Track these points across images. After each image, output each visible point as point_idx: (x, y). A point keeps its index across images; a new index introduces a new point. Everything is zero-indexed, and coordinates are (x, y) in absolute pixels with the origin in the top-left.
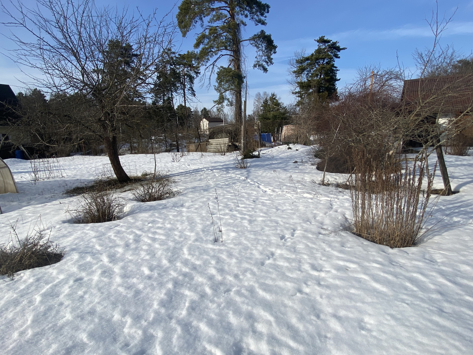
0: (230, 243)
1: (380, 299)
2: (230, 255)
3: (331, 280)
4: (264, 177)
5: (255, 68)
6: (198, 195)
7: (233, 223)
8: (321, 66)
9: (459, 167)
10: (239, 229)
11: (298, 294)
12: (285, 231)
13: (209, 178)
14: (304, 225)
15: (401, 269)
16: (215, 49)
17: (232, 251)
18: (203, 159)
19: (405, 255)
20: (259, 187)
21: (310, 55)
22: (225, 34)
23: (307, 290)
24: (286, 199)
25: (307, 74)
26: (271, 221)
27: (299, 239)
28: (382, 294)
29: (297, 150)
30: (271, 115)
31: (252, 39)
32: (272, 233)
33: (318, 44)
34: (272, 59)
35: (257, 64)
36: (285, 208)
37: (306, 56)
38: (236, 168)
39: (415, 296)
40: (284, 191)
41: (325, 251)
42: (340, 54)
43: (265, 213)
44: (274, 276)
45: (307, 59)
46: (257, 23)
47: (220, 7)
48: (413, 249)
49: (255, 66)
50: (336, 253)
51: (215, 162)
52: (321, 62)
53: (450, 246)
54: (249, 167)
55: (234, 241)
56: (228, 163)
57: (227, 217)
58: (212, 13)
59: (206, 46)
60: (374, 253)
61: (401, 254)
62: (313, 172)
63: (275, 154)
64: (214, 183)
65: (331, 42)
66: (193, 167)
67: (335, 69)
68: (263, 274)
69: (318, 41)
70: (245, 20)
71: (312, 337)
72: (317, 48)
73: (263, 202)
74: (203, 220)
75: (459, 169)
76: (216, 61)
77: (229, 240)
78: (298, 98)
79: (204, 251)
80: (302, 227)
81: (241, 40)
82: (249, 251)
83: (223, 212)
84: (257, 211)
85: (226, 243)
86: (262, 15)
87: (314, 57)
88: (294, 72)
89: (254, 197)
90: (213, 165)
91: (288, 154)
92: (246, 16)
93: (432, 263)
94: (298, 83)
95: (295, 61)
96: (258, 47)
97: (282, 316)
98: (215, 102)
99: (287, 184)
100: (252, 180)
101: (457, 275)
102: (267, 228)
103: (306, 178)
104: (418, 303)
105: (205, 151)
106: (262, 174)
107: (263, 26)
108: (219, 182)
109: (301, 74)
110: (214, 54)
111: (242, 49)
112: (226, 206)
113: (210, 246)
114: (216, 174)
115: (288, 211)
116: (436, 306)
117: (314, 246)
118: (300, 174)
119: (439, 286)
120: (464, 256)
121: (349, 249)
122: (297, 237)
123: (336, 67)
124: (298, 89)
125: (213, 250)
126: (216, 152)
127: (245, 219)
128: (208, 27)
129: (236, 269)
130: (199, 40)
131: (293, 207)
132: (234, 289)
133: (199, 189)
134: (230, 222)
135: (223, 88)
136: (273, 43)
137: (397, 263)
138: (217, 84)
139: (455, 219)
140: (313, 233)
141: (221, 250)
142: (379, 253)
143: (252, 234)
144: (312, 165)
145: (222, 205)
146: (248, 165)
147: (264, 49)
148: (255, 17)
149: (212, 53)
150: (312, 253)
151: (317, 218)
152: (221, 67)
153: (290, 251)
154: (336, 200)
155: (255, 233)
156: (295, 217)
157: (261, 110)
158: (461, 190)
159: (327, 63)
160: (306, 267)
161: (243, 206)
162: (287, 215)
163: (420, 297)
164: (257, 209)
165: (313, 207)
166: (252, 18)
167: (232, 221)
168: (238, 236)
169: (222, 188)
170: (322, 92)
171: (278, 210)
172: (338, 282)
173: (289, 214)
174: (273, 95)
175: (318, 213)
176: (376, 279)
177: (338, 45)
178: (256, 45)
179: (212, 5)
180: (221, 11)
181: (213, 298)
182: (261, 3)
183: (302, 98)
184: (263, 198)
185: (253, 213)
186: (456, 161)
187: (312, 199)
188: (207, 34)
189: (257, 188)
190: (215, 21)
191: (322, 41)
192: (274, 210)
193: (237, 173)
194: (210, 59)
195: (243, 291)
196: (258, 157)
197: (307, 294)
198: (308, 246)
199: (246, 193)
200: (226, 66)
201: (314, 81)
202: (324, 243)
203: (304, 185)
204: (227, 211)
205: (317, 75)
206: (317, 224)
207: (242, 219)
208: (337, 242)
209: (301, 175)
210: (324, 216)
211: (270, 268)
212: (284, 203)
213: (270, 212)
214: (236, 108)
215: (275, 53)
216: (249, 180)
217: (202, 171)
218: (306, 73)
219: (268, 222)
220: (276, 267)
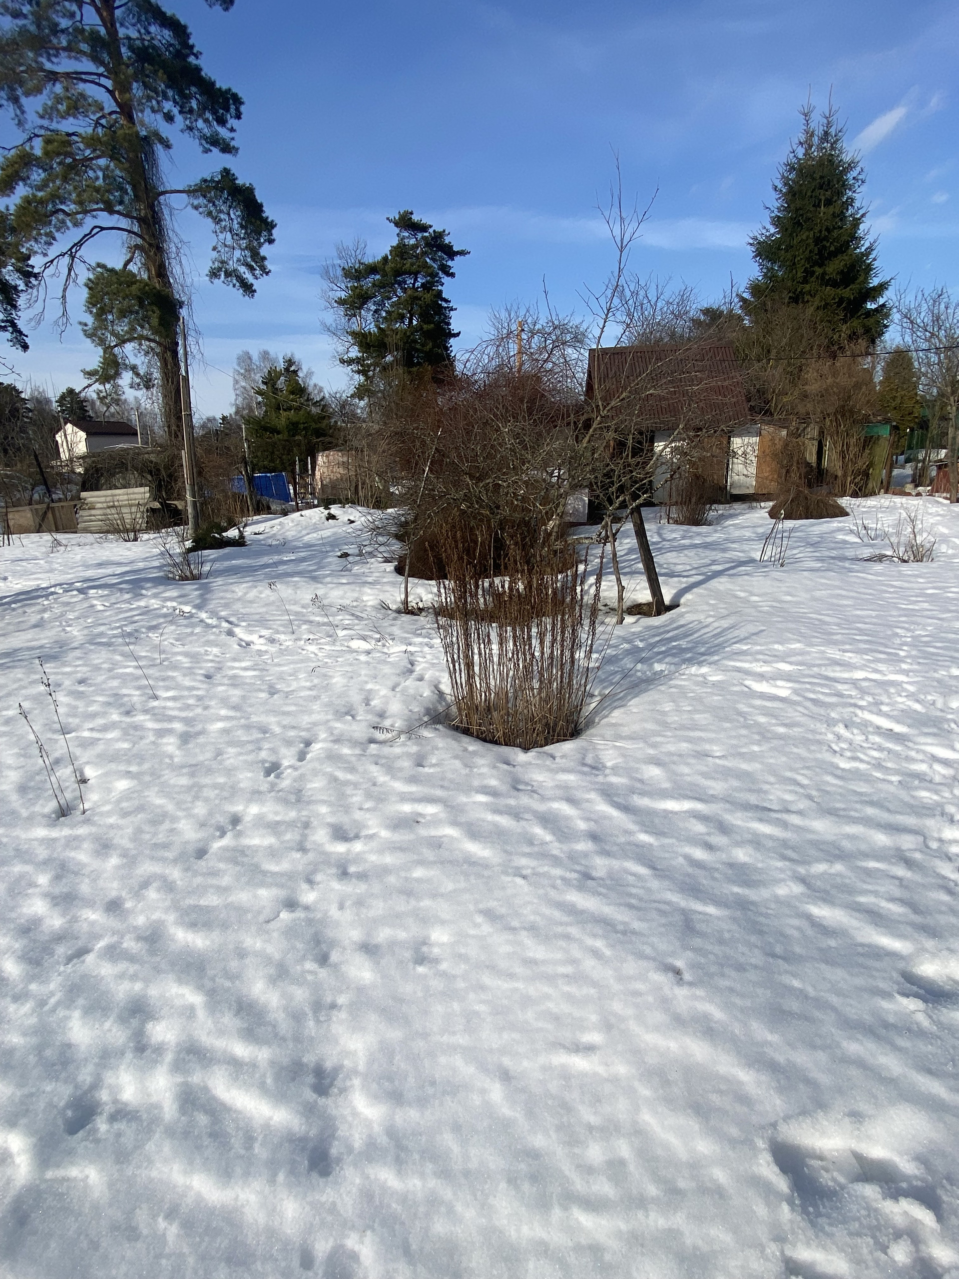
0: (109, 814)
1: (472, 878)
2: (104, 847)
3: (373, 858)
4: (251, 602)
5: (216, 281)
6: (19, 676)
7: (129, 750)
8: (409, 292)
9: (686, 552)
10: (146, 766)
11: (284, 915)
12: (284, 751)
13: (71, 616)
14: (338, 725)
15: (531, 797)
16: (73, 206)
17: (111, 834)
18: (59, 558)
19: (549, 762)
20: (230, 633)
21: (379, 258)
22: (102, 162)
23: (309, 897)
24: (302, 661)
25: (376, 311)
26: (248, 727)
27: (316, 765)
28: (479, 864)
29: (352, 522)
30: (282, 419)
31: (195, 191)
32: (246, 761)
33: (397, 230)
34: (264, 258)
35: (220, 269)
36: (294, 685)
37: (369, 260)
38: (166, 580)
39: (544, 855)
40: (300, 639)
41: (374, 784)
42: (455, 264)
43: (235, 708)
44: (226, 881)
45: (372, 269)
46: (208, 146)
47: (76, 73)
48: (568, 746)
49: (214, 274)
50: (399, 786)
51: (100, 565)
52: (410, 281)
53: (636, 727)
54: (209, 574)
55: (124, 805)
56: (141, 565)
57: (110, 735)
58: (49, 86)
59: (40, 194)
60: (484, 770)
61: (539, 762)
62: (385, 580)
63: (290, 534)
64: (86, 632)
65: (431, 230)
66: (17, 585)
67: (444, 304)
68: (199, 880)
69: (397, 224)
70: (165, 130)
71: (297, 1017)
72: (395, 242)
73: (234, 677)
74: (25, 756)
75: (686, 556)
76: (79, 244)
77: (108, 802)
78: (356, 376)
79: (17, 850)
80: (331, 730)
81: (161, 189)
82: (167, 825)
83: (100, 721)
84: (213, 703)
85: (94, 815)
86: (222, 122)
87: (390, 265)
88: (341, 302)
89: (210, 665)
90: (90, 573)
91: (326, 533)
92: (169, 118)
93: (594, 772)
94: (354, 334)
95: (339, 272)
96: (217, 221)
97: (228, 984)
98: (90, 374)
99: (312, 618)
100: (214, 614)
101: (632, 791)
102: (232, 750)
103: (365, 598)
104: (546, 869)
105: (70, 527)
106: (246, 594)
107: (227, 156)
108: (102, 628)
109: (360, 308)
110: (69, 224)
111: (167, 217)
112: (116, 701)
113: (41, 832)
114: (95, 602)
115: (302, 694)
116: (578, 868)
117: (349, 777)
118: (352, 587)
119: (596, 821)
120: (654, 746)
121: (432, 770)
122: (312, 760)
123: (447, 301)
124: (354, 352)
125: (49, 842)
126: (108, 532)
127: (170, 731)
128: (42, 132)
129: (115, 885)
130: (10, 171)
131: (316, 681)
132: (101, 944)
133: (26, 655)
134: (119, 750)
135: (113, 333)
136: (262, 211)
137: (527, 784)
138: (90, 320)
139: (658, 667)
140: (354, 743)
141: (76, 838)
142: (494, 767)
143: (183, 775)
144: (387, 561)
145: (100, 699)
146: (206, 568)
147: (236, 226)
148: (200, 124)
149: (61, 216)
150: (342, 796)
151: (373, 703)
152: (99, 265)
153: (286, 802)
154: (426, 649)
155: (194, 769)
156: (316, 707)
157: (259, 403)
158: (682, 601)
159: (423, 285)
160: (320, 836)
161: (170, 694)
162: (295, 705)
163: (553, 856)
164: (211, 698)
165: (366, 675)
166: (190, 129)
167: (126, 745)
168: (138, 788)
169: (109, 644)
170: (419, 364)
171: (272, 691)
172: (388, 859)
173: (301, 702)
174: (290, 362)
175: (377, 687)
176: (474, 832)
177: (447, 240)
178: (210, 214)
179: (49, 60)
180: (81, 86)
181: (26, 986)
182: (213, 84)
183: (367, 378)
184: (237, 664)
185: (199, 710)
186: (683, 538)
187: (368, 653)
188: (38, 152)
189: (223, 637)
190: (63, 117)
191: (406, 223)
192: (263, 695)
193: (167, 594)
194: (57, 235)
195: (130, 944)
196: (240, 542)
197: (307, 908)
198: (336, 779)
199: (186, 654)
200: (116, 262)
201: (396, 332)
202: (376, 764)
203: (357, 617)
204: (115, 717)
205: (402, 317)
206: (369, 717)
207: (161, 733)
208: (408, 755)
209: (353, 590)
210: (391, 694)
211: (220, 860)
212: (294, 674)
213: (253, 701)
214: (165, 396)
215: (271, 241)
216: (203, 615)
217: (46, 596)
218: (373, 308)
219: (239, 732)
220: (237, 855)
